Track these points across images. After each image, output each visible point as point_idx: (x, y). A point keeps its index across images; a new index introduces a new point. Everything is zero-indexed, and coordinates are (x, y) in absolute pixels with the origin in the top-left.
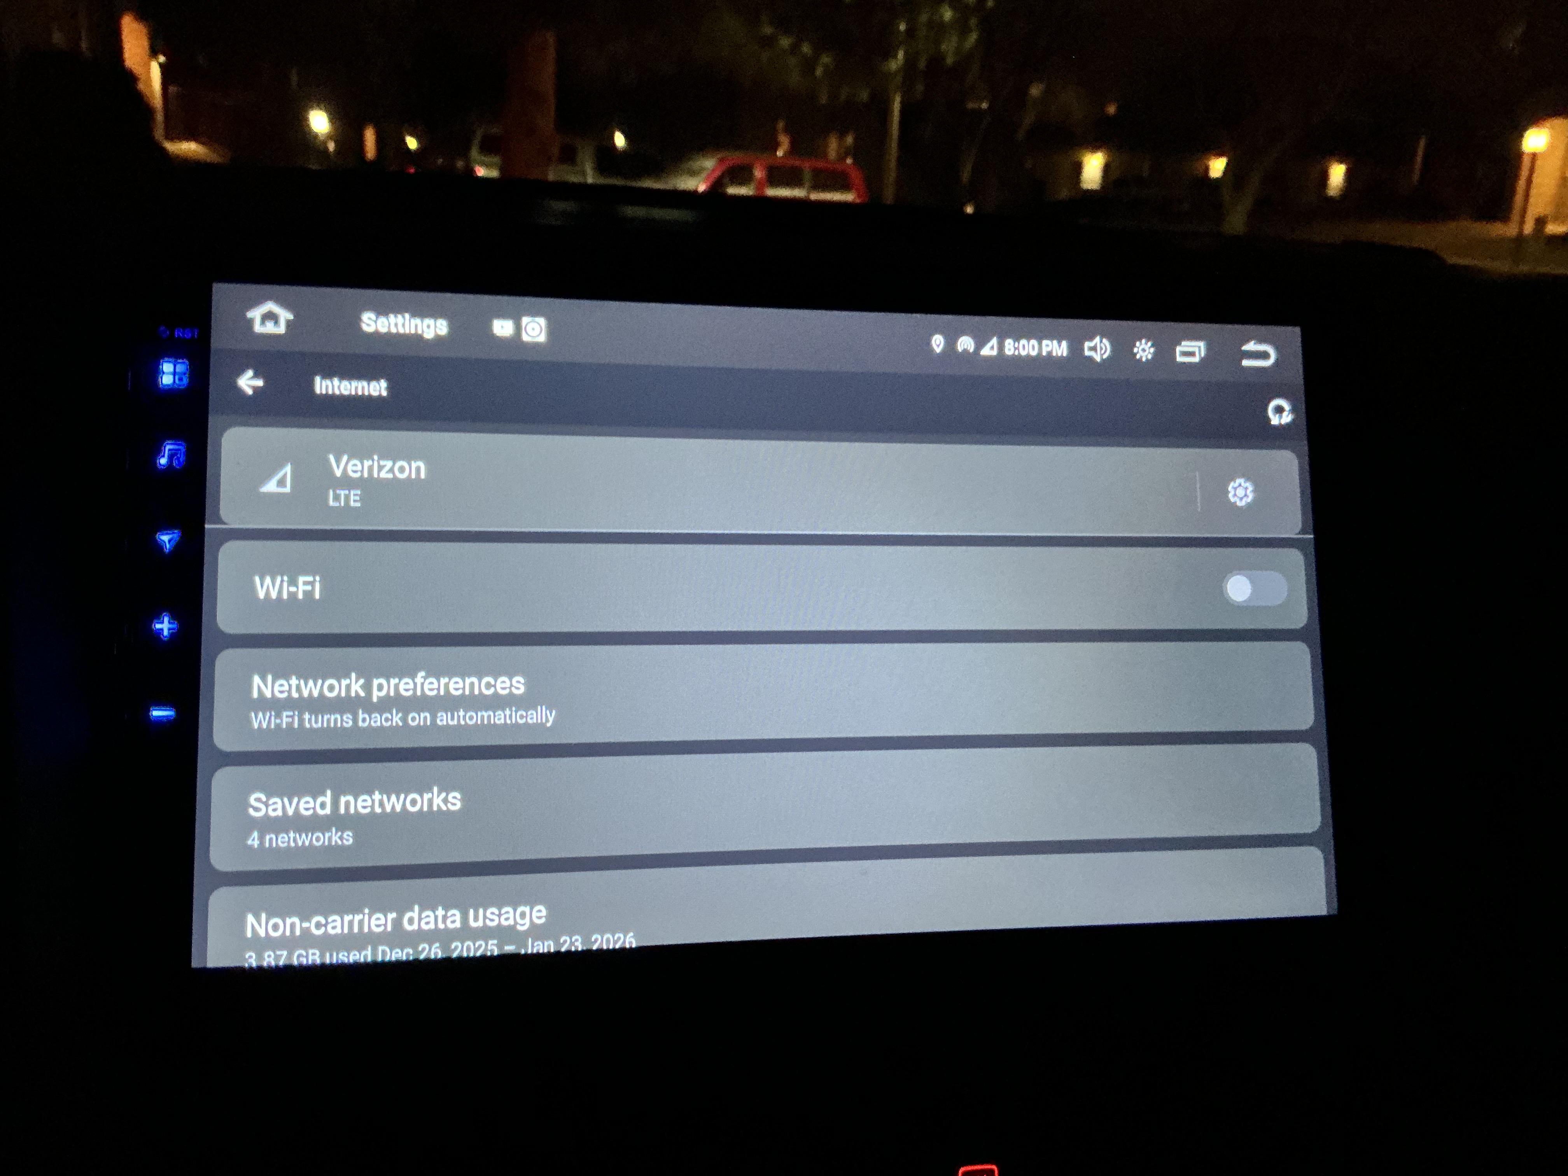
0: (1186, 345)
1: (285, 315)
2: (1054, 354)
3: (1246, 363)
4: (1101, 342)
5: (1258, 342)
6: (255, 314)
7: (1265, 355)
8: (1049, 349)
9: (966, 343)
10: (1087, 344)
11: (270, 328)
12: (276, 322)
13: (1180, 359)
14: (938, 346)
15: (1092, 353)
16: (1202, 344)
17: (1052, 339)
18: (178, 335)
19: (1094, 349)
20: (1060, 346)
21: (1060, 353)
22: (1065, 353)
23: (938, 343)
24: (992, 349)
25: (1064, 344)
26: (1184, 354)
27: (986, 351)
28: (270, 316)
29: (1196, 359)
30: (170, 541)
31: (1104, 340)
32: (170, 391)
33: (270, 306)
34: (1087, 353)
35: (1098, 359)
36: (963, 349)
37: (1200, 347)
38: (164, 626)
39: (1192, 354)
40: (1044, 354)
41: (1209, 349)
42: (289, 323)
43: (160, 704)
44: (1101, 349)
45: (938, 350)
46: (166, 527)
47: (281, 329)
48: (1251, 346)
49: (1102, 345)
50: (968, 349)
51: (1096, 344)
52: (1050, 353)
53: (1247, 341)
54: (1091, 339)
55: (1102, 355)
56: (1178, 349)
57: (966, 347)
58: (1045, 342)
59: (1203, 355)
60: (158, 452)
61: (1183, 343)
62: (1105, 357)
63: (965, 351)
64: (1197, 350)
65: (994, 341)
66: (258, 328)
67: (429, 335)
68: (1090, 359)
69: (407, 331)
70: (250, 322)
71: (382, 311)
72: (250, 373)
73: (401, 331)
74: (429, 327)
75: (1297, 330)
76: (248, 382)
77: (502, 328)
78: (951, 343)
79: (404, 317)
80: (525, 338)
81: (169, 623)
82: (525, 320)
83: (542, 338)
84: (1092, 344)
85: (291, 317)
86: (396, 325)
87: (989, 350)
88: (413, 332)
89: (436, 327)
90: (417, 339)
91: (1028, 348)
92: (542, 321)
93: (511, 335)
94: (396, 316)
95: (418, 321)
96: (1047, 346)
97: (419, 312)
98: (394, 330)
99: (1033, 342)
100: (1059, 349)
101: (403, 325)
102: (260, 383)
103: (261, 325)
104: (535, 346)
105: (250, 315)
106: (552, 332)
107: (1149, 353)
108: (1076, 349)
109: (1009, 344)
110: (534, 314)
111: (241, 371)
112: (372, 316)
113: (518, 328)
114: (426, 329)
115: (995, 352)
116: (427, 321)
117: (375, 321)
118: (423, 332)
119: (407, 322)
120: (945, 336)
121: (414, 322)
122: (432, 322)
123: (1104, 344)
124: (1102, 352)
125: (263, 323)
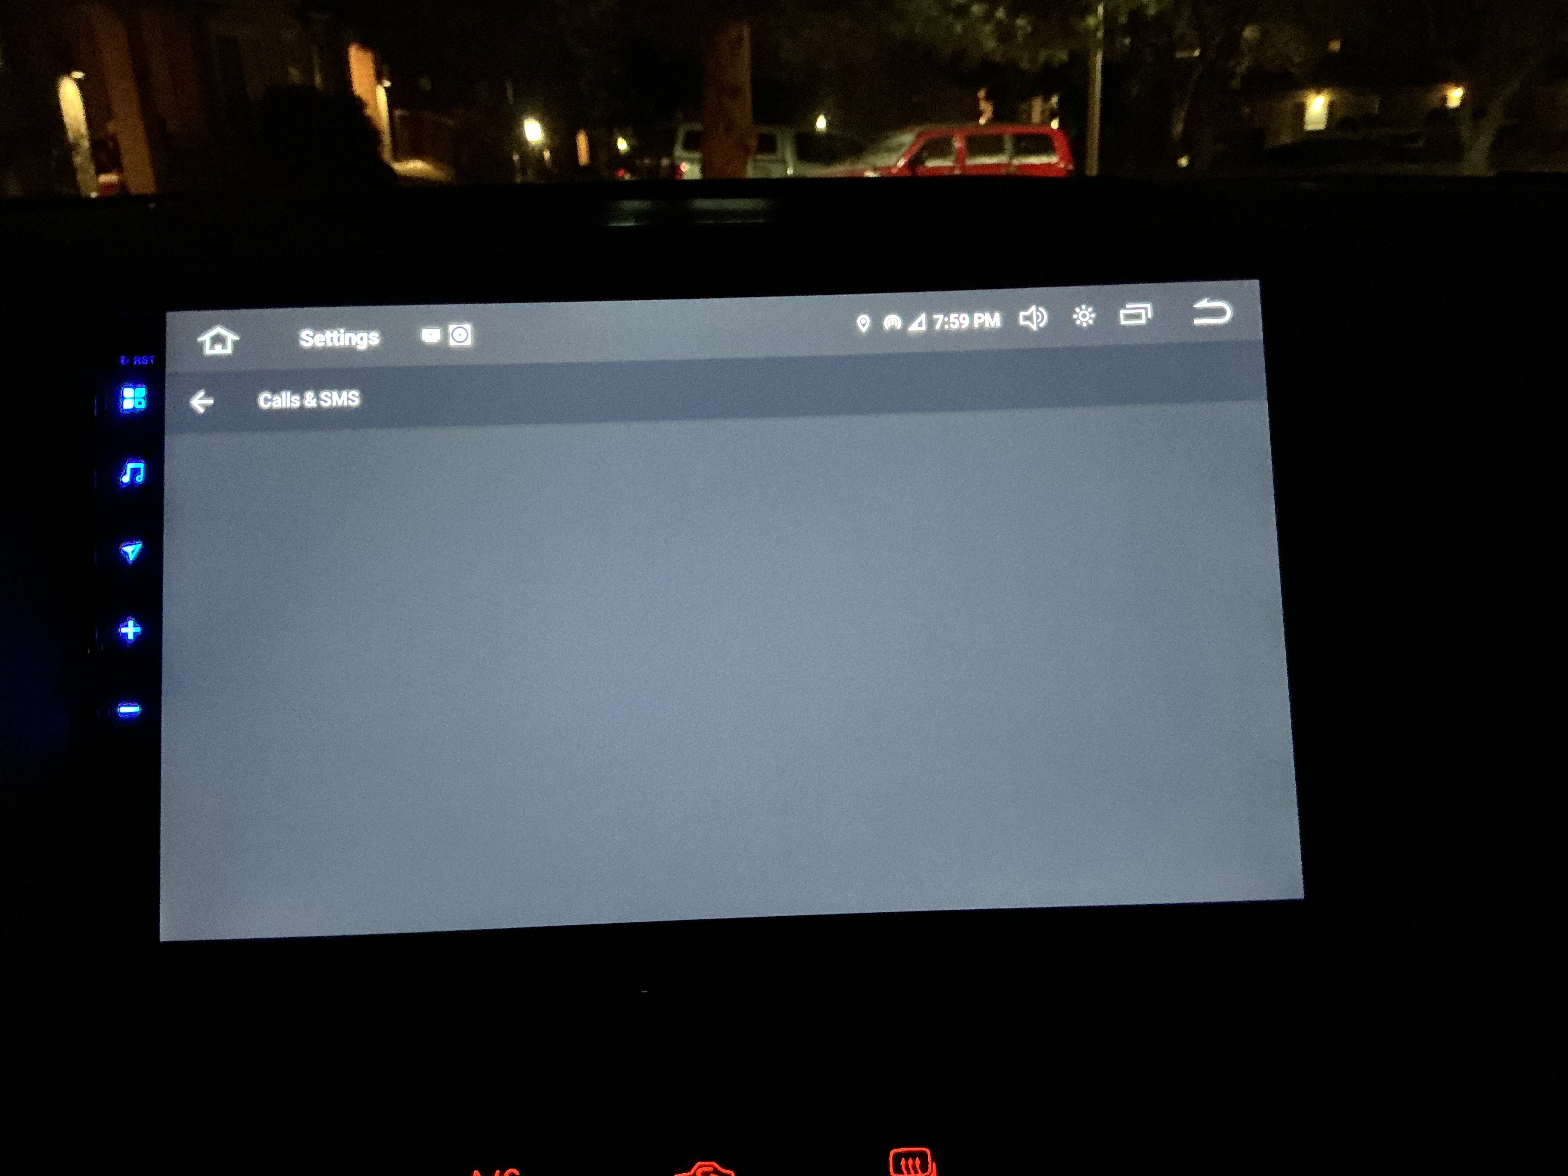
0: (1131, 308)
1: (231, 337)
2: (987, 325)
3: (1198, 322)
4: (1037, 310)
5: (1212, 299)
6: (205, 338)
7: (1221, 312)
8: (981, 321)
9: (892, 321)
10: (1022, 314)
11: (218, 350)
12: (224, 346)
13: (1123, 322)
14: (864, 325)
15: (1028, 323)
16: (1149, 306)
17: (982, 310)
18: (137, 363)
19: (1028, 318)
20: (992, 318)
21: (993, 325)
22: (999, 325)
23: (863, 322)
24: (920, 325)
25: (997, 315)
26: (1128, 317)
27: (914, 328)
28: (218, 340)
29: (1143, 321)
30: (133, 552)
31: (1041, 309)
32: (133, 414)
33: (219, 330)
34: (1022, 322)
35: (1034, 327)
36: (890, 326)
37: (1146, 309)
38: (130, 630)
39: (1138, 317)
40: (976, 325)
41: (1155, 311)
42: (236, 344)
43: (130, 702)
44: (1038, 317)
45: (864, 330)
46: (131, 540)
47: (229, 351)
48: (1204, 304)
49: (1038, 313)
50: (896, 326)
51: (1032, 313)
52: (982, 325)
53: (1199, 298)
54: (1026, 308)
55: (1038, 324)
56: (1122, 312)
57: (893, 325)
58: (976, 315)
59: (1150, 316)
60: (121, 472)
61: (1128, 306)
62: (1041, 325)
63: (893, 330)
64: (1143, 311)
65: (923, 317)
66: (208, 351)
67: (362, 346)
68: (1026, 329)
69: (342, 343)
70: (201, 346)
71: (320, 327)
72: (202, 393)
73: (337, 344)
74: (362, 339)
75: (1255, 284)
76: (200, 402)
77: (430, 335)
78: (877, 322)
79: (339, 332)
80: (452, 343)
81: (134, 626)
82: (452, 327)
83: (468, 343)
84: (1027, 313)
85: (237, 338)
86: (332, 339)
87: (919, 325)
88: (347, 344)
89: (369, 339)
90: (350, 351)
91: (958, 321)
92: (468, 327)
93: (439, 341)
94: (332, 332)
95: (352, 335)
96: (979, 318)
97: (353, 326)
98: (329, 344)
99: (965, 315)
100: (992, 320)
101: (339, 340)
102: (210, 402)
103: (210, 349)
104: (460, 352)
105: (200, 339)
106: (479, 336)
107: (1091, 318)
108: (1010, 319)
109: (939, 317)
110: (459, 319)
111: (193, 393)
112: (311, 333)
113: (445, 335)
114: (359, 342)
115: (924, 328)
116: (360, 334)
117: (313, 337)
118: (357, 344)
119: (342, 336)
120: (870, 314)
121: (348, 335)
122: (364, 335)
123: (1041, 313)
124: (1039, 321)
125: (212, 346)
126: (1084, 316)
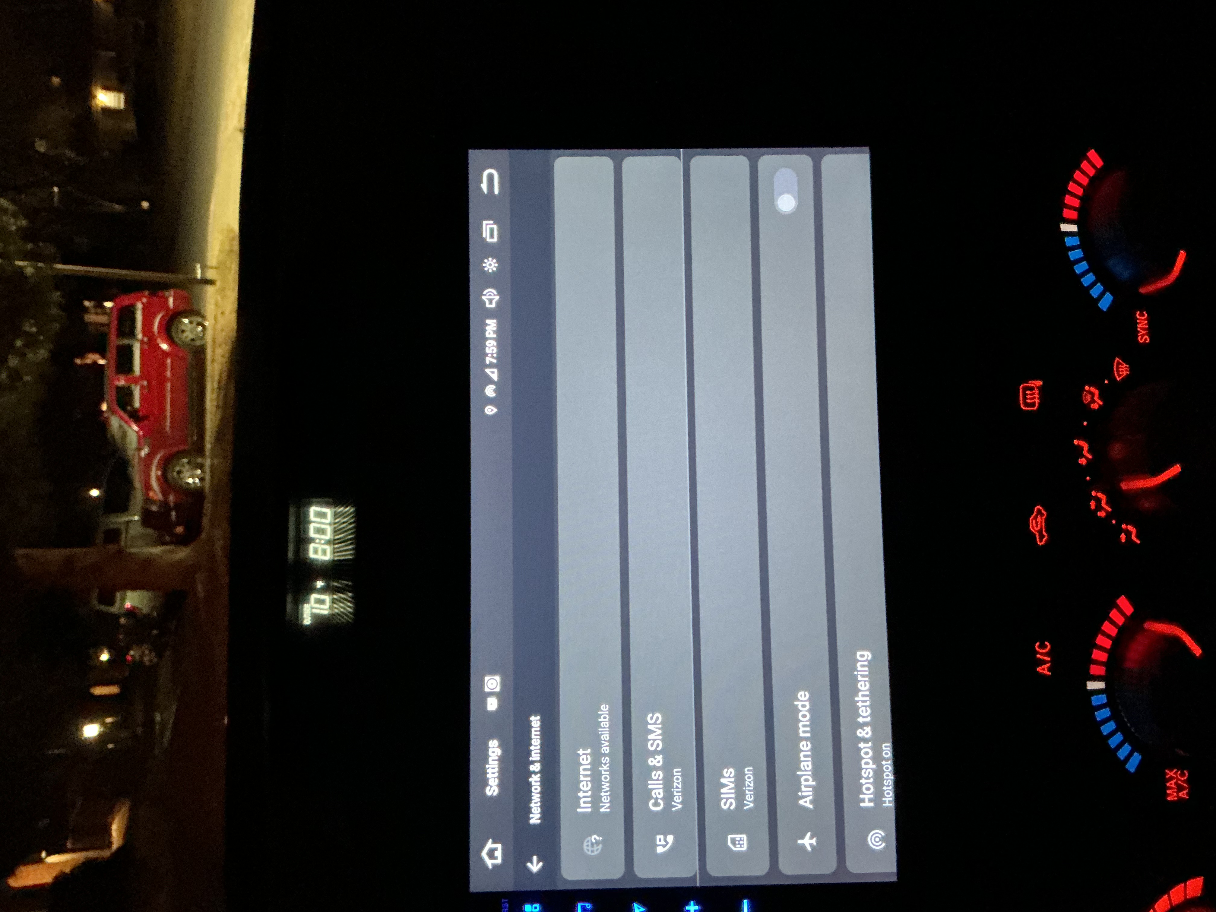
0: (486, 234)
1: (490, 845)
2: (495, 329)
3: (496, 191)
4: (485, 295)
5: (481, 181)
6: (490, 863)
7: (490, 176)
8: (492, 333)
9: (490, 391)
10: (488, 306)
11: (498, 854)
12: (496, 849)
13: (495, 240)
14: (492, 410)
15: (494, 302)
16: (485, 223)
19: (491, 302)
20: (489, 325)
21: (495, 325)
22: (495, 321)
23: (490, 410)
24: (493, 372)
25: (488, 321)
26: (492, 236)
27: (495, 377)
28: (491, 854)
29: (495, 227)
31: (485, 293)
33: (484, 854)
34: (493, 305)
35: (497, 298)
36: (493, 393)
37: (487, 224)
39: (492, 230)
40: (495, 336)
41: (488, 219)
42: (494, 842)
44: (490, 295)
45: (495, 410)
47: (499, 846)
48: (484, 187)
49: (487, 295)
50: (493, 389)
51: (487, 299)
52: (494, 332)
53: (480, 189)
54: (484, 303)
55: (495, 295)
56: (489, 240)
57: (492, 391)
58: (488, 336)
59: (492, 222)
61: (484, 236)
62: (496, 293)
63: (495, 391)
64: (488, 227)
65: (488, 371)
66: (499, 861)
67: (499, 752)
68: (498, 303)
69: (496, 766)
70: (495, 866)
71: (485, 783)
72: (529, 864)
73: (496, 770)
74: (493, 752)
75: (471, 152)
76: (535, 866)
77: (492, 704)
78: (490, 401)
79: (488, 768)
80: (498, 689)
81: (690, 906)
82: (487, 690)
83: (498, 678)
84: (487, 302)
85: (490, 841)
86: (493, 773)
88: (497, 762)
89: (494, 747)
90: (502, 760)
91: (491, 347)
92: (487, 678)
93: (497, 699)
94: (488, 773)
95: (490, 759)
96: (489, 333)
97: (485, 758)
98: (496, 775)
99: (487, 343)
100: (491, 325)
101: (493, 768)
102: (535, 858)
103: (497, 860)
104: (503, 684)
105: (490, 867)
106: (492, 672)
107: (492, 261)
108: (491, 314)
109: (488, 360)
110: (481, 685)
111: (528, 871)
112: (488, 788)
113: (491, 694)
114: (495, 754)
115: (496, 370)
116: (490, 753)
117: (491, 787)
118: (497, 756)
119: (491, 766)
120: (486, 405)
121: (490, 761)
122: (490, 750)
123: (487, 293)
124: (493, 295)
125: (496, 858)
126: (490, 265)
